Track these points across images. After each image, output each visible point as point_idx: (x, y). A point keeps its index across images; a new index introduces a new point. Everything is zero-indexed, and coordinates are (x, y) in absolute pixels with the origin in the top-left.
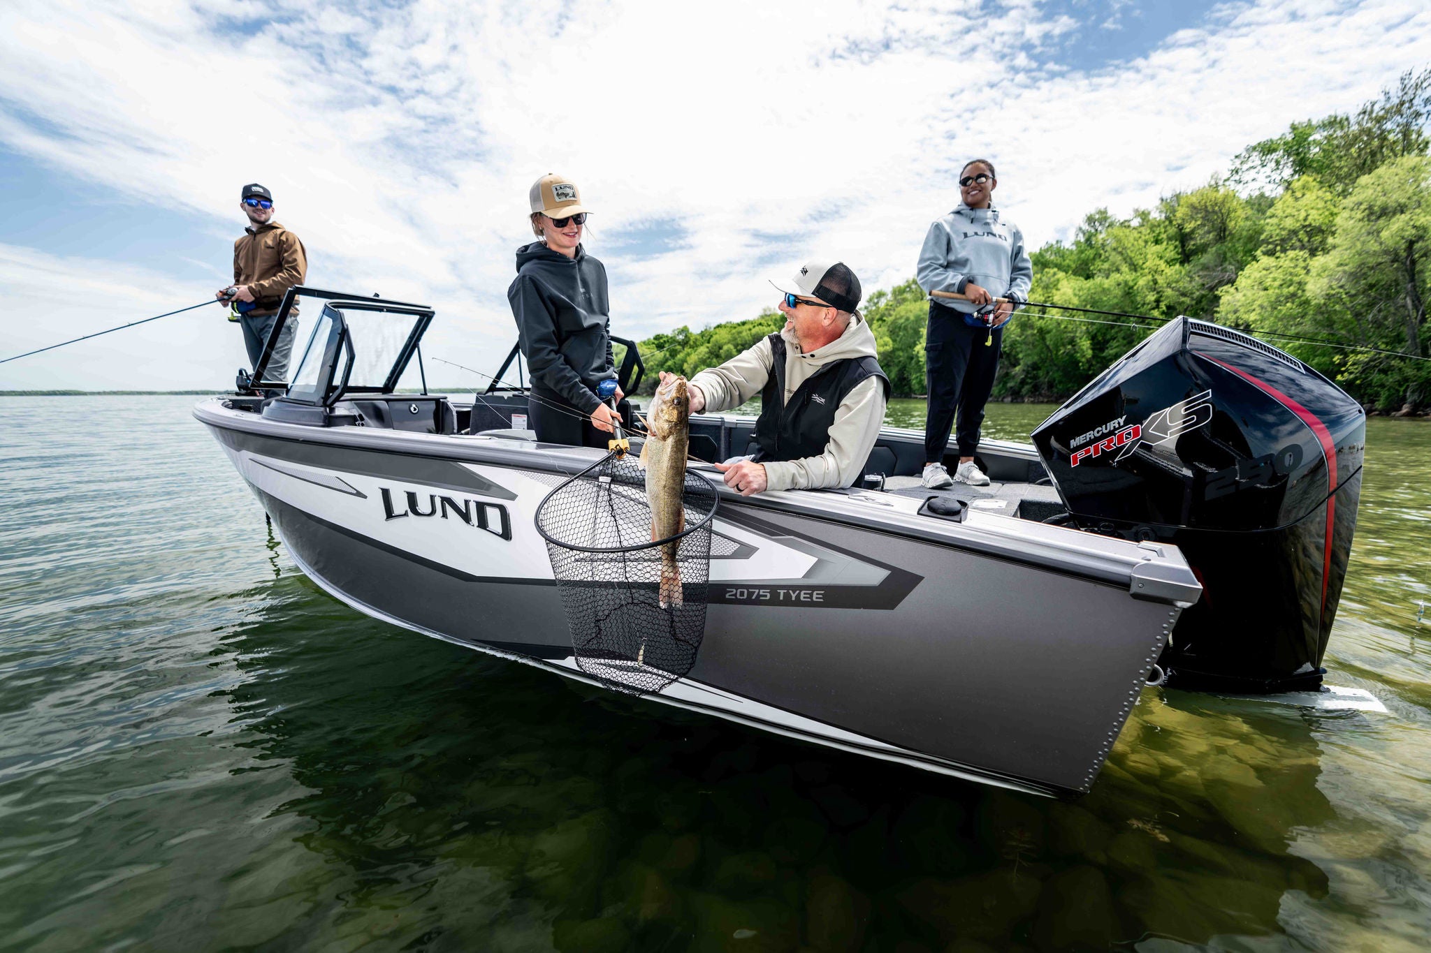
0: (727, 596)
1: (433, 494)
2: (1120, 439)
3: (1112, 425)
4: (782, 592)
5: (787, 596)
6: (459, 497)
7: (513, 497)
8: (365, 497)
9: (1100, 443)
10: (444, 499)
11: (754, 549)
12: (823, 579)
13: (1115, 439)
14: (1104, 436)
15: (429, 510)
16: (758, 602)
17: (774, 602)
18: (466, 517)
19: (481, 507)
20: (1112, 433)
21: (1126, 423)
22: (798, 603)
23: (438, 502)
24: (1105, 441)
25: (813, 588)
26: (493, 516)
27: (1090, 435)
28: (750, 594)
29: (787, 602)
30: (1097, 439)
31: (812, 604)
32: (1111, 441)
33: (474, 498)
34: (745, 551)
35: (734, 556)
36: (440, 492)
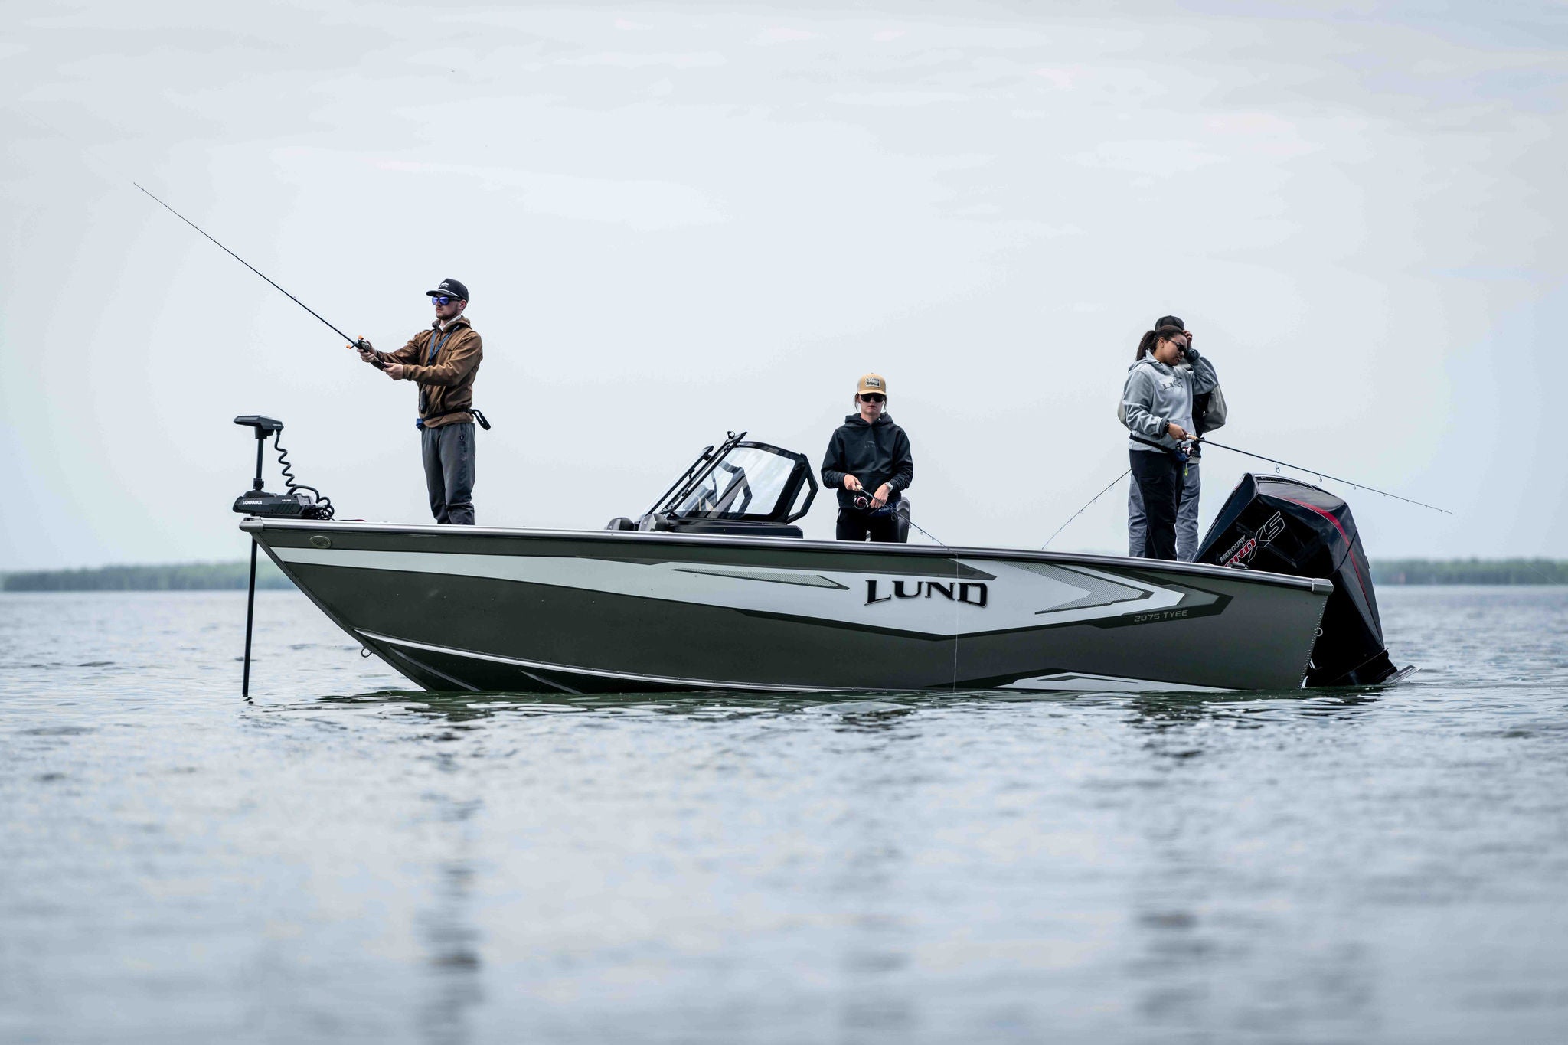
0: (1135, 621)
1: (920, 581)
2: (1247, 550)
3: (1240, 542)
4: (1166, 614)
5: (1169, 615)
6: (945, 582)
7: (992, 578)
8: (847, 589)
9: (1237, 554)
10: (930, 584)
11: (1152, 593)
12: (1189, 604)
13: (1244, 549)
14: (1237, 550)
15: (915, 592)
16: (1154, 621)
17: (1162, 619)
18: (949, 594)
19: (964, 588)
20: (1240, 547)
21: (1246, 539)
22: (1175, 618)
23: (925, 587)
24: (1239, 553)
25: (1182, 609)
26: (974, 594)
27: (1230, 551)
28: (1149, 617)
29: (1169, 618)
30: (1234, 553)
31: (1182, 618)
32: (1242, 551)
33: (957, 581)
34: (1147, 595)
35: (1142, 597)
36: (926, 579)
